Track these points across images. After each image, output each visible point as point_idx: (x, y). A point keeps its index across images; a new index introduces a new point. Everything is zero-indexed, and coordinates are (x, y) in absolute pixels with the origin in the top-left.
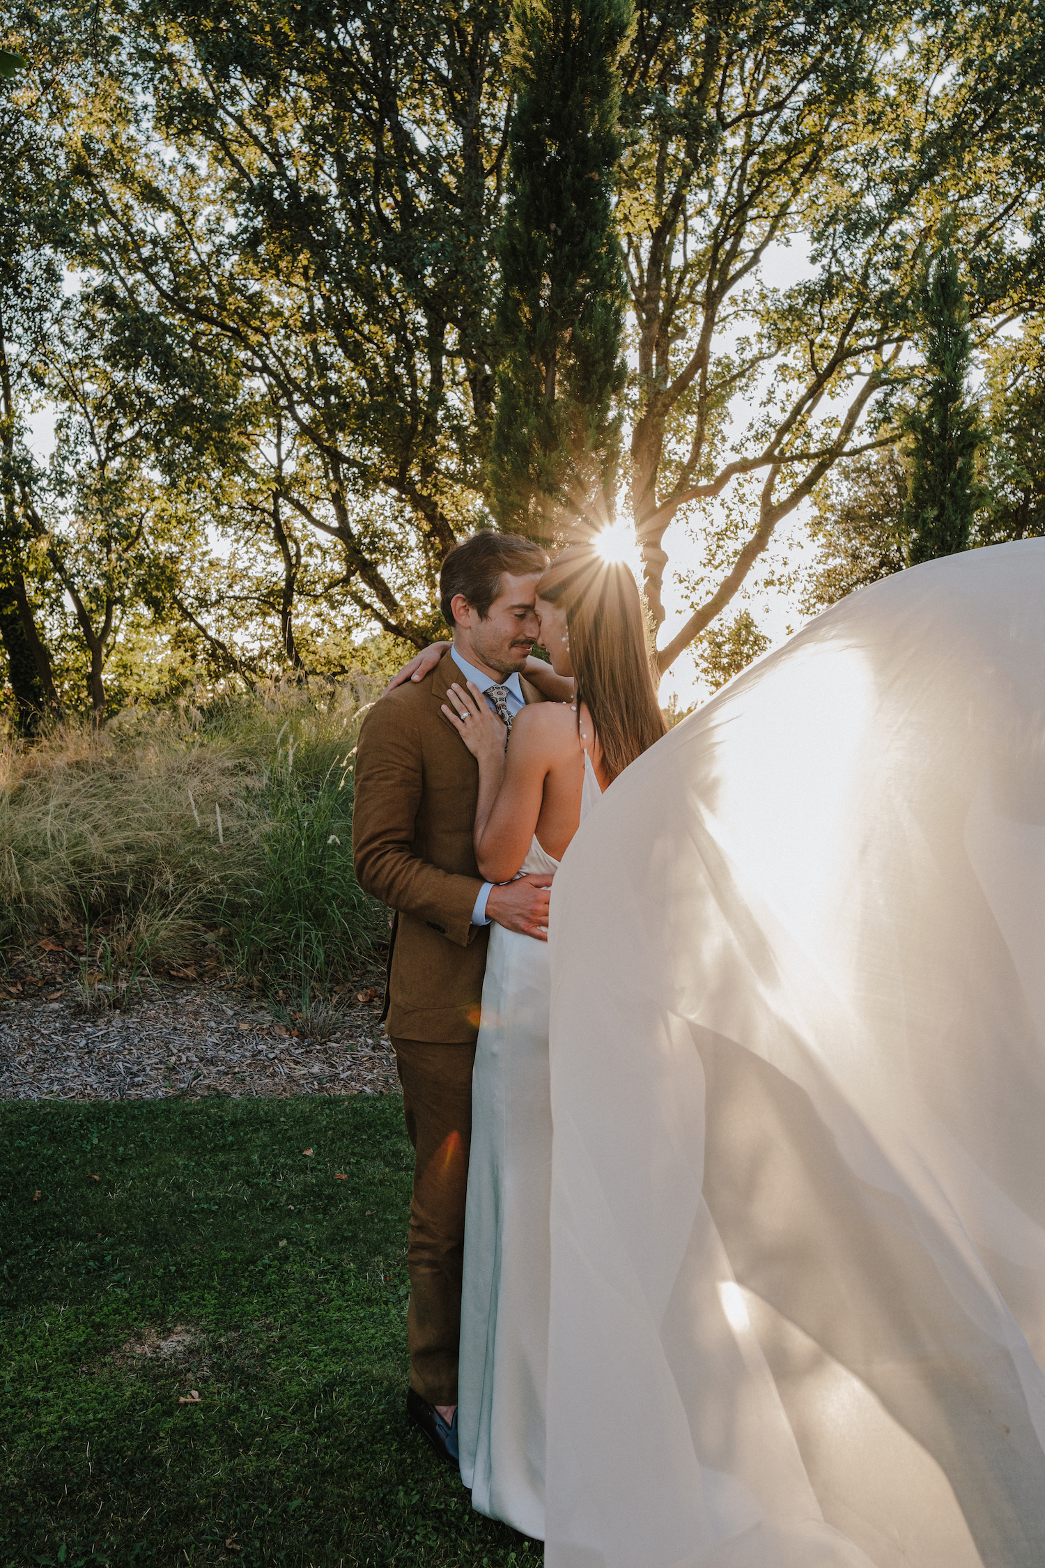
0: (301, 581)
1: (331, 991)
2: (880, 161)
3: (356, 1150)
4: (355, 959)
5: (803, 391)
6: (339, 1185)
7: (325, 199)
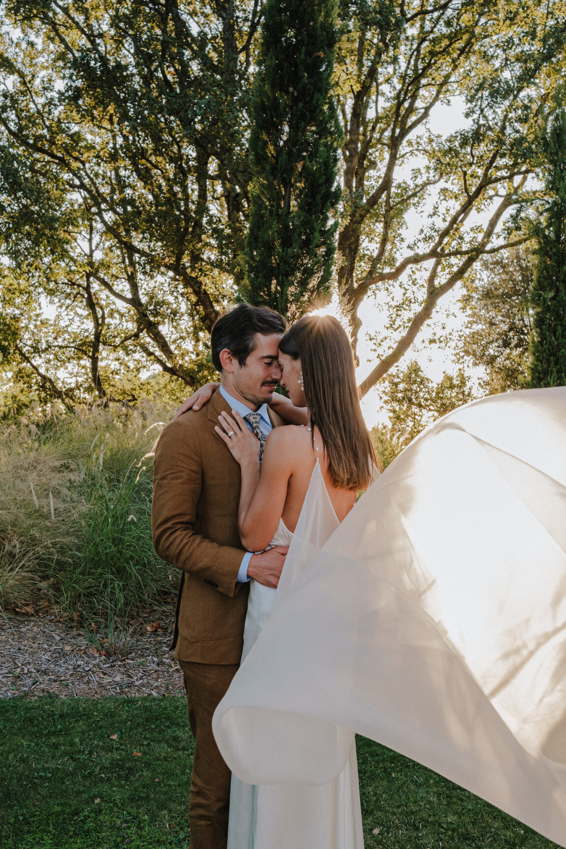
0: (105, 335)
1: (128, 623)
2: (514, 47)
3: (148, 736)
4: (145, 601)
5: (458, 207)
6: (136, 761)
7: (126, 68)
